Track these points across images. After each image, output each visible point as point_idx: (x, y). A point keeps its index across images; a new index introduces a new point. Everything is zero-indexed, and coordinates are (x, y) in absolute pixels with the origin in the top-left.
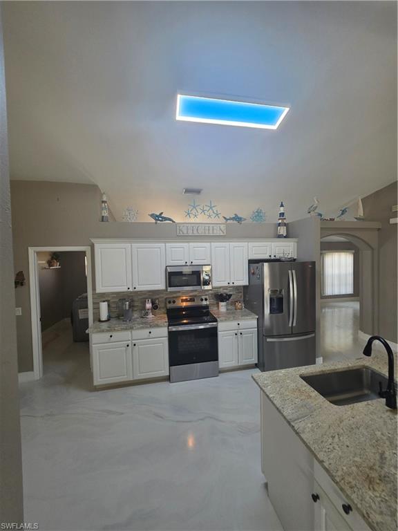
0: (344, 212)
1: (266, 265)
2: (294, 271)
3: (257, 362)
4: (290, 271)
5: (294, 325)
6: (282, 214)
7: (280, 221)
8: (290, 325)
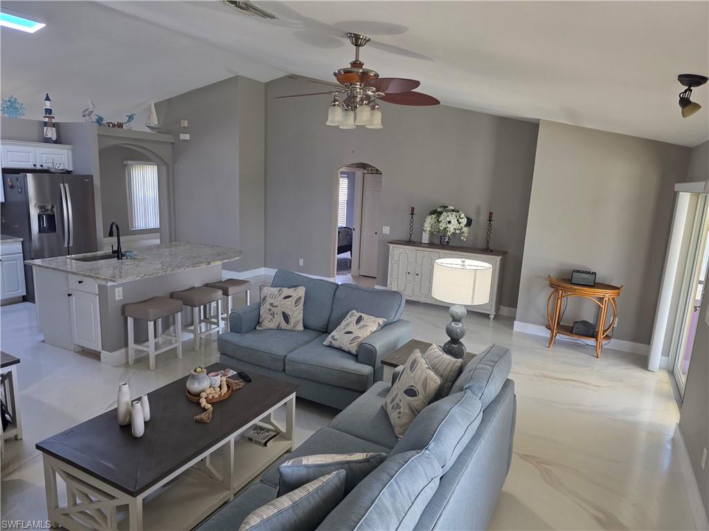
0: (131, 118)
1: (30, 176)
2: (66, 185)
3: (25, 294)
4: (62, 185)
5: (71, 245)
6: (49, 111)
7: (47, 120)
8: (66, 245)
